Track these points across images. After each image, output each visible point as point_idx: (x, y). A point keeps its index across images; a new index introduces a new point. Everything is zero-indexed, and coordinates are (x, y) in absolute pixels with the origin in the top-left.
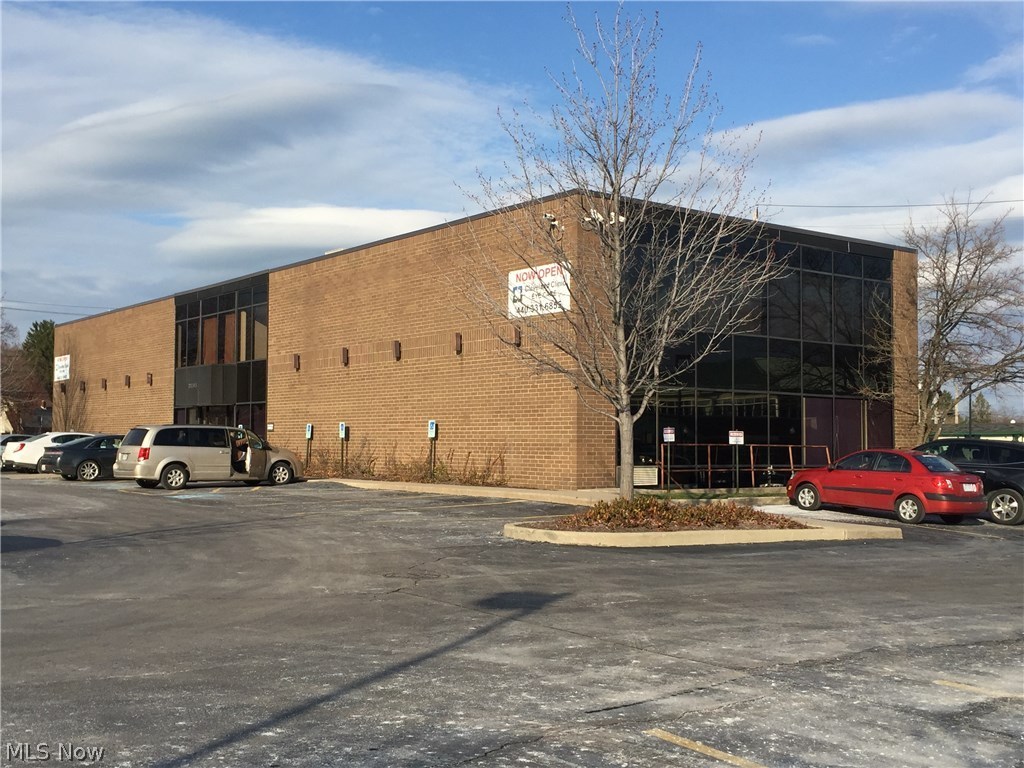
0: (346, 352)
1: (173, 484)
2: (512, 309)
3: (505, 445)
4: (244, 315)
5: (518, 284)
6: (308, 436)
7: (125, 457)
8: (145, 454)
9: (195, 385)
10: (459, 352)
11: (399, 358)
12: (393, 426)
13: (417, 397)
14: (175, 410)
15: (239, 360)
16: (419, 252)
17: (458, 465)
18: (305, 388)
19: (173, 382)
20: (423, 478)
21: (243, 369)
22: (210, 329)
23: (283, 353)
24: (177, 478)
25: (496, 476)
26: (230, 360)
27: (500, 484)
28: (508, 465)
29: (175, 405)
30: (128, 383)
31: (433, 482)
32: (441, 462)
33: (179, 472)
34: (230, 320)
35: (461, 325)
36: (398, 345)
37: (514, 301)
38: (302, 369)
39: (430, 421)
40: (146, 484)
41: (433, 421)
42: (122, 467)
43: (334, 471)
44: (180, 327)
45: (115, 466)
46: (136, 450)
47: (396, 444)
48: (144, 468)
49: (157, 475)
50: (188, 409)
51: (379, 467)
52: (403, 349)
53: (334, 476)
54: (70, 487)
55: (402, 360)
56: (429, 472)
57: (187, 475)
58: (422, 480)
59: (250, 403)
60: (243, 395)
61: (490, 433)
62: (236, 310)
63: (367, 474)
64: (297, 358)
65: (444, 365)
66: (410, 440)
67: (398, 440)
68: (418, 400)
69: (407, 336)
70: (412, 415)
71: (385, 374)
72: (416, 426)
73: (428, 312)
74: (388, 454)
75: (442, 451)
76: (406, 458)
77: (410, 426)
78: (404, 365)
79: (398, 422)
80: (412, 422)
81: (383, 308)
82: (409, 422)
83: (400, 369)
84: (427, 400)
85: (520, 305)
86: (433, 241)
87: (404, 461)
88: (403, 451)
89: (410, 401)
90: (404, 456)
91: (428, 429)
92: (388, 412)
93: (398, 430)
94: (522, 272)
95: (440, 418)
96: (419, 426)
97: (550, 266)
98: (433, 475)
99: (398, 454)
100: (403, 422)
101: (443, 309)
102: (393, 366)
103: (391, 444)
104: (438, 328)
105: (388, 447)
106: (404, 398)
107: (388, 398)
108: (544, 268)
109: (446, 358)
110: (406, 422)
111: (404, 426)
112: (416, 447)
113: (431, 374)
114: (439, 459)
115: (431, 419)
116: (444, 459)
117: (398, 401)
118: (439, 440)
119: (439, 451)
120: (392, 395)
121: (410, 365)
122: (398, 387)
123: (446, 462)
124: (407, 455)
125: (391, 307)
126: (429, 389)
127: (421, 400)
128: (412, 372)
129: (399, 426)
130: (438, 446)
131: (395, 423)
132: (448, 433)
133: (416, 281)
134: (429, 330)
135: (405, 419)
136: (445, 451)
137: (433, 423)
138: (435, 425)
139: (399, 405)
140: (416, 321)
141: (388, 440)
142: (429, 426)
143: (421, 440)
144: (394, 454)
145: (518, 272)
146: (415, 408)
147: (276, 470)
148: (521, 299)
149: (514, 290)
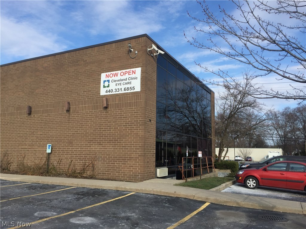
2: (103, 92)
3: (95, 157)
5: (107, 79)
10: (68, 111)
11: (30, 114)
12: (23, 147)
13: (39, 133)
16: (46, 65)
17: (64, 167)
20: (42, 173)
25: (89, 173)
27: (91, 177)
28: (96, 167)
31: (50, 176)
32: (53, 165)
35: (69, 99)
36: (30, 108)
37: (104, 87)
39: (48, 145)
41: (50, 145)
47: (25, 156)
51: (13, 166)
52: (33, 110)
55: (32, 115)
56: (46, 171)
58: (42, 174)
61: (86, 151)
63: (6, 170)
65: (58, 118)
66: (34, 154)
67: (27, 154)
68: (40, 134)
69: (35, 104)
70: (36, 142)
71: (20, 122)
72: (38, 147)
73: (49, 92)
74: (19, 160)
75: (54, 160)
76: (31, 163)
77: (34, 147)
78: (33, 118)
79: (27, 145)
80: (36, 145)
81: (22, 91)
82: (34, 145)
83: (30, 120)
84: (46, 134)
85: (108, 89)
86: (54, 60)
87: (29, 164)
88: (29, 159)
89: (35, 135)
90: (30, 162)
91: (46, 149)
92: (21, 140)
93: (26, 149)
94: (109, 73)
95: (54, 143)
96: (40, 147)
97: (128, 70)
98: (48, 172)
99: (26, 161)
100: (30, 145)
101: (59, 91)
102: (26, 118)
103: (22, 155)
104: (55, 100)
105: (20, 157)
106: (32, 133)
107: (21, 133)
108: (124, 71)
109: (59, 114)
110: (32, 145)
111: (31, 147)
112: (37, 158)
113: (49, 122)
114: (51, 164)
115: (48, 143)
116: (55, 163)
117: (28, 135)
118: (53, 154)
119: (52, 160)
120: (24, 132)
121: (36, 117)
122: (28, 128)
123: (57, 165)
124: (32, 161)
125: (27, 90)
126: (47, 129)
127: (42, 134)
128: (38, 121)
129: (27, 147)
130: (52, 157)
131: (25, 145)
132: (57, 151)
133: (43, 78)
134: (50, 101)
135: (31, 143)
136: (56, 160)
137: (50, 146)
138: (51, 147)
139: (28, 137)
140: (42, 97)
141: (20, 154)
142: (47, 147)
143: (41, 154)
144: (23, 161)
145: (107, 73)
146: (38, 138)
148: (108, 86)
149: (105, 81)
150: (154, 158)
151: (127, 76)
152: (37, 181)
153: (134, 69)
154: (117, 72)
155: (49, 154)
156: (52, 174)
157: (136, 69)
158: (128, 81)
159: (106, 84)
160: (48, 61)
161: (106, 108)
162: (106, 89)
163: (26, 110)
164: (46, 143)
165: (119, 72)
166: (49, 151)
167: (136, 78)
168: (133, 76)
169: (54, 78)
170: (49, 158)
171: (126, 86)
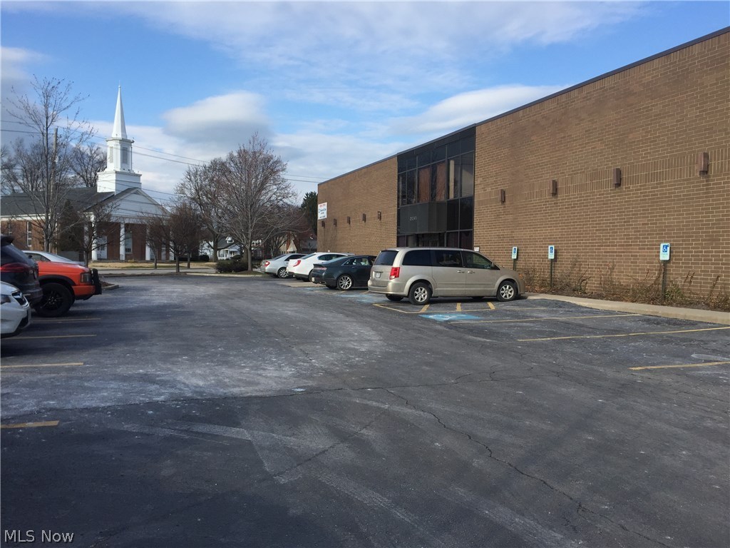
0: (555, 184)
1: (419, 300)
4: (452, 163)
6: (514, 256)
7: (378, 275)
8: (396, 272)
9: (415, 218)
10: (705, 172)
11: (618, 185)
12: (609, 249)
13: (640, 221)
14: (398, 238)
15: (449, 198)
16: (648, 79)
17: (700, 289)
18: (510, 217)
19: (396, 217)
20: (653, 299)
21: (452, 205)
22: (425, 176)
23: (489, 189)
24: (422, 295)
26: (441, 198)
29: (398, 233)
30: (365, 219)
31: (670, 304)
32: (675, 285)
33: (423, 289)
34: (441, 171)
35: (707, 145)
36: (619, 173)
38: (507, 202)
39: (662, 245)
40: (395, 299)
41: (667, 244)
42: (376, 283)
43: (541, 287)
44: (401, 178)
45: (369, 283)
46: (388, 269)
47: (614, 266)
48: (395, 285)
49: (405, 292)
50: (408, 236)
51: (592, 285)
52: (624, 176)
53: (543, 292)
54: (333, 297)
55: (624, 187)
56: (662, 296)
57: (430, 291)
58: (652, 301)
59: (459, 230)
60: (452, 224)
62: (446, 159)
63: (580, 292)
64: (503, 193)
65: (680, 188)
66: (632, 262)
67: (617, 262)
68: (643, 224)
69: (629, 164)
70: (635, 238)
71: (600, 201)
72: (640, 249)
73: (659, 136)
74: (603, 275)
75: (676, 274)
76: (626, 279)
77: (632, 249)
78: (625, 191)
79: (616, 246)
80: (634, 245)
81: (599, 140)
82: (631, 245)
83: (619, 196)
84: (656, 224)
86: (667, 65)
87: (624, 282)
88: (623, 272)
89: (632, 225)
90: (623, 277)
91: (659, 252)
92: (603, 236)
93: (616, 252)
95: (674, 241)
96: (644, 249)
98: (665, 297)
99: (617, 275)
100: (623, 245)
101: (680, 132)
102: (610, 193)
103: (607, 265)
104: (673, 152)
105: (603, 268)
106: (625, 222)
107: (603, 224)
109: (684, 180)
110: (627, 245)
111: (624, 249)
112: (639, 269)
113: (662, 198)
114: (671, 282)
115: (662, 242)
116: (680, 282)
117: (617, 226)
118: (674, 263)
119: (672, 274)
120: (610, 220)
121: (632, 190)
122: (617, 213)
123: (683, 285)
124: (628, 276)
125: (610, 138)
126: (657, 213)
127: (648, 224)
128: (636, 197)
129: (617, 249)
130: (672, 269)
131: (612, 246)
132: (683, 256)
133: (643, 109)
134: (660, 154)
135: (625, 242)
136: (681, 274)
137: (667, 246)
138: (668, 248)
139: (618, 229)
140: (642, 147)
141: (603, 262)
142: (659, 248)
143: (648, 263)
144: (610, 275)
146: (639, 231)
147: (503, 287)
152: (652, 312)
155: (665, 262)
156: (674, 301)
160: (653, 70)
163: (612, 178)
164: (657, 241)
166: (665, 256)
169: (669, 105)
170: (665, 270)
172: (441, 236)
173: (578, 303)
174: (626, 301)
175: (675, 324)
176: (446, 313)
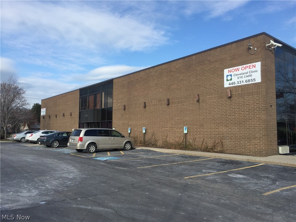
0: (145, 103)
1: (91, 151)
2: (226, 85)
3: (223, 136)
4: (103, 93)
5: (230, 74)
6: (129, 132)
7: (73, 141)
8: (81, 139)
9: (87, 116)
10: (198, 101)
11: (168, 105)
12: (165, 129)
13: (177, 118)
14: (79, 124)
15: (102, 107)
16: (177, 66)
17: (198, 143)
18: (127, 116)
19: (79, 115)
20: (182, 148)
21: (103, 111)
22: (91, 98)
23: (119, 105)
24: (93, 149)
25: (219, 149)
26: (98, 107)
27: (221, 152)
28: (225, 144)
29: (79, 122)
30: (64, 115)
31: (188, 150)
32: (189, 142)
33: (93, 146)
34: (98, 96)
35: (198, 92)
36: (168, 100)
37: (227, 80)
38: (126, 110)
39: (184, 127)
40: (80, 151)
41: (186, 127)
42: (72, 144)
43: (140, 144)
44: (81, 99)
45: (68, 144)
46: (77, 138)
47: (167, 135)
48: (80, 145)
49: (85, 148)
50: (84, 123)
51: (160, 143)
52: (170, 101)
53: (141, 146)
54: (50, 151)
55: (170, 105)
56: (185, 147)
57: (96, 147)
58: (181, 149)
59: (106, 121)
60: (103, 118)
61: (215, 132)
62: (101, 92)
63: (155, 145)
64: (125, 106)
65: (190, 107)
66: (174, 134)
67: (169, 134)
68: (177, 120)
69: (172, 97)
70: (175, 125)
71: (162, 111)
72: (177, 129)
73: (182, 88)
74: (164, 139)
75: (189, 138)
76: (172, 140)
77: (174, 129)
78: (171, 107)
79: (168, 128)
80: (175, 127)
81: (161, 88)
82: (173, 127)
83: (169, 109)
84: (182, 119)
85: (231, 82)
86: (184, 62)
87: (171, 141)
88: (171, 138)
89: (173, 120)
90: (171, 140)
91: (183, 130)
92: (163, 124)
93: (168, 130)
94: (231, 69)
95: (188, 126)
96: (178, 129)
97: (248, 65)
98: (186, 147)
99: (169, 139)
100: (171, 127)
101: (189, 86)
102: (165, 108)
103: (165, 135)
104: (187, 93)
105: (163, 136)
106: (171, 119)
107: (163, 119)
108: (244, 66)
109: (191, 104)
110: (172, 127)
111: (171, 129)
112: (177, 137)
113: (184, 110)
114: (188, 141)
115: (184, 126)
116: (191, 141)
117: (168, 120)
118: (189, 134)
119: (188, 138)
120: (165, 118)
121: (173, 107)
122: (168, 115)
123: (192, 143)
124: (173, 139)
125: (165, 87)
126: (183, 115)
127: (179, 119)
128: (175, 109)
129: (169, 129)
130: (188, 136)
131: (167, 128)
132: (192, 131)
133: (176, 77)
134: (183, 94)
135: (171, 126)
136: (191, 138)
137: (186, 128)
138: (187, 129)
139: (168, 121)
140: (176, 91)
141: (163, 134)
142: (184, 129)
143: (179, 134)
144: (166, 139)
145: (229, 69)
146: (176, 122)
147: (126, 145)
148: (231, 80)
149: (227, 76)
150: (276, 137)
151: (248, 70)
153: (254, 64)
154: (238, 67)
155: (186, 134)
156: (190, 149)
157: (256, 63)
158: (249, 74)
159: (229, 78)
160: (179, 64)
161: (230, 97)
162: (229, 82)
163: (166, 102)
164: (182, 126)
165: (240, 67)
166: (186, 132)
167: (256, 71)
168: (254, 69)
169: (185, 76)
170: (186, 137)
171: (248, 79)
172: (98, 123)
173: (156, 150)
174: (173, 149)
175: (192, 158)
176: (104, 157)
